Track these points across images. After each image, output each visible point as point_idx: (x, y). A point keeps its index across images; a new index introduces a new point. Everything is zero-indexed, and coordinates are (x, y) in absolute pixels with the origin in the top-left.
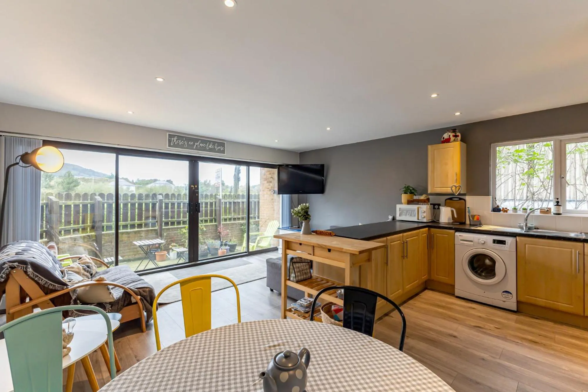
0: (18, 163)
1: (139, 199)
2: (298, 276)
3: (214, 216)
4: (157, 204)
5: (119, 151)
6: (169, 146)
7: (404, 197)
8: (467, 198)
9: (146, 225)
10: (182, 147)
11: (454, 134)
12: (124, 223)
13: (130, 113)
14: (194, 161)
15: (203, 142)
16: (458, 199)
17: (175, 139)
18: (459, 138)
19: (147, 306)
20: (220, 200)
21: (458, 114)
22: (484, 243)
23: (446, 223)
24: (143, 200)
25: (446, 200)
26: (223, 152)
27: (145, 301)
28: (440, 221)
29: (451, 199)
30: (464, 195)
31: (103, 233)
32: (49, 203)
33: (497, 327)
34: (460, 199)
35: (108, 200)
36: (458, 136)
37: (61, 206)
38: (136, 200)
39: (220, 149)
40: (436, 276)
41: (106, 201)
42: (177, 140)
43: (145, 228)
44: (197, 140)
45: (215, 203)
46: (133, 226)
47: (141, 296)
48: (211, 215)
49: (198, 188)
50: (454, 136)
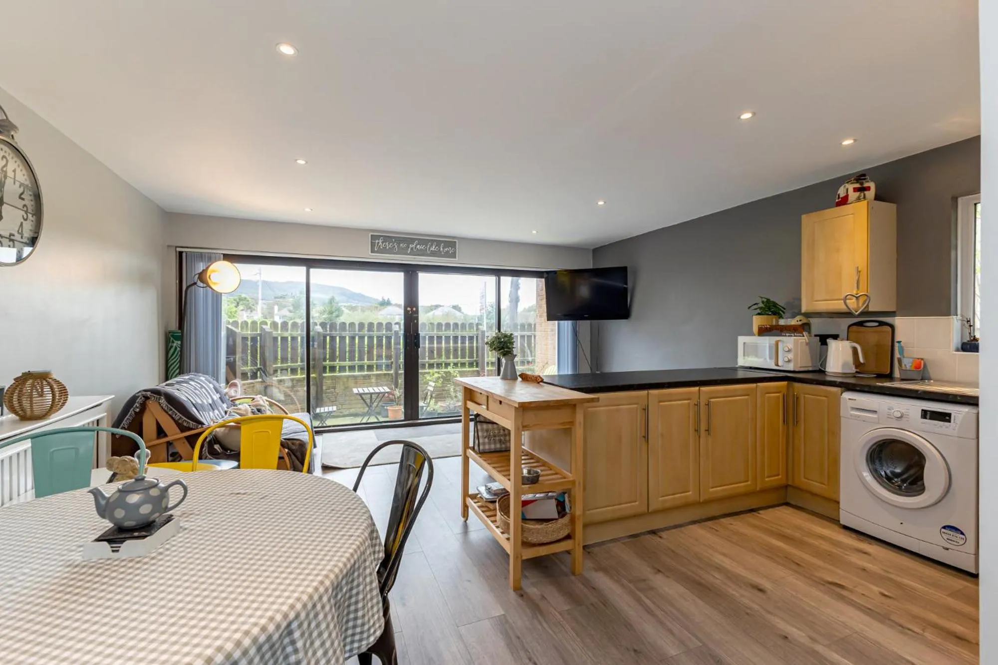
0: (195, 284)
1: (369, 331)
2: (484, 444)
3: (475, 356)
4: (393, 337)
5: (310, 263)
6: (372, 252)
7: (757, 321)
8: (899, 322)
9: (379, 367)
10: (390, 251)
11: (857, 185)
12: (350, 362)
13: (308, 210)
14: (411, 272)
15: (422, 242)
16: (877, 324)
17: (380, 241)
18: (871, 194)
19: (295, 463)
20: (483, 332)
21: (848, 142)
22: (901, 417)
23: (836, 375)
24: (373, 332)
25: (849, 327)
26: (453, 255)
27: (293, 457)
28: (827, 370)
29: (860, 324)
30: (892, 314)
31: (324, 375)
32: (263, 334)
33: (886, 593)
34: (882, 324)
35: (331, 330)
36: (868, 189)
37: (275, 339)
38: (365, 331)
39: (448, 252)
40: (803, 479)
41: (328, 332)
42: (382, 243)
43: (377, 371)
44: (412, 241)
45: (477, 337)
46: (361, 368)
47: (289, 449)
48: (471, 356)
49: (417, 312)
50: (855, 190)
